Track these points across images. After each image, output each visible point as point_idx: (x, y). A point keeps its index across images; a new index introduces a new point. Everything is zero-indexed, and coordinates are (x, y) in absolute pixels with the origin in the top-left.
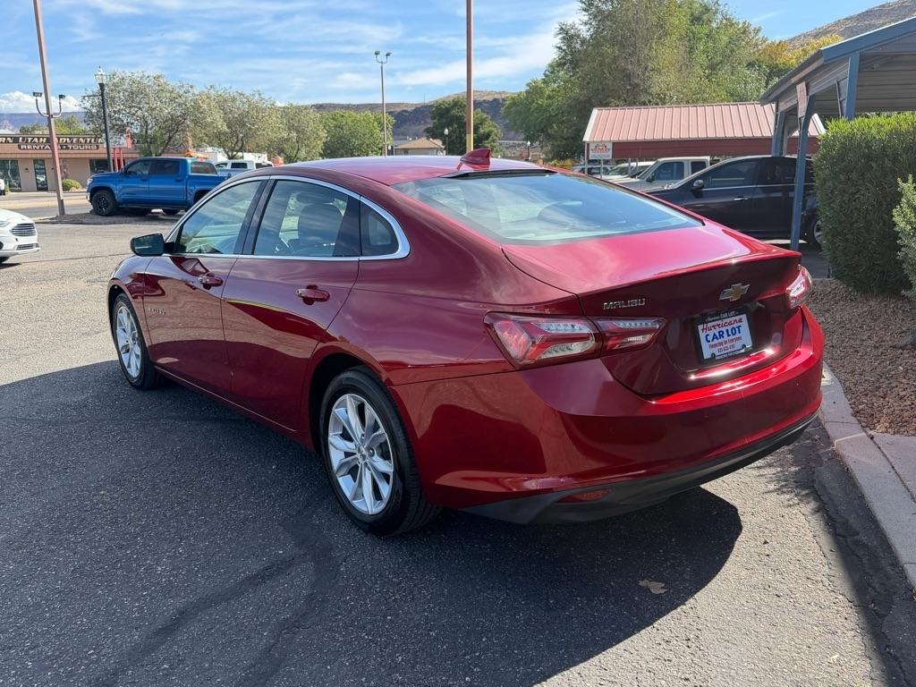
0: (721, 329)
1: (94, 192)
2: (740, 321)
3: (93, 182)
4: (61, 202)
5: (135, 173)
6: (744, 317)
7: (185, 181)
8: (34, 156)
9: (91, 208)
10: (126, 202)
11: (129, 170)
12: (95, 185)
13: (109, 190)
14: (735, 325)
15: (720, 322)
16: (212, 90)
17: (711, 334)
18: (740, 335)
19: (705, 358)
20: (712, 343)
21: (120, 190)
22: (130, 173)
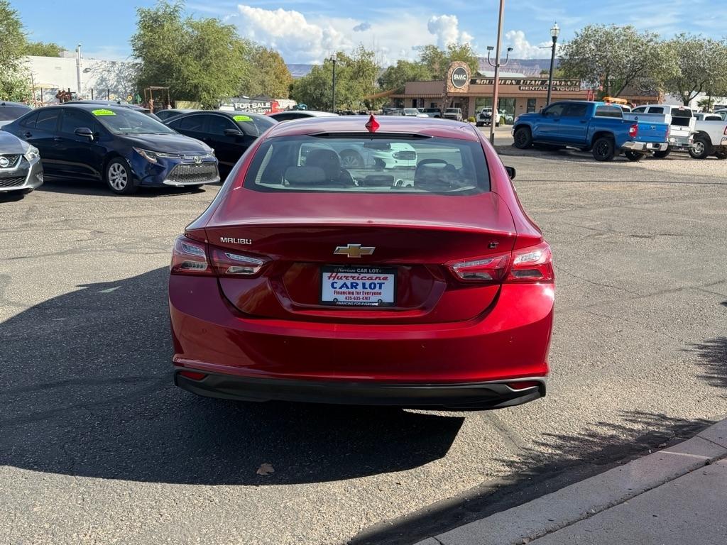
0: (356, 281)
1: (518, 128)
2: (385, 279)
3: (519, 120)
4: (492, 135)
5: (552, 114)
6: (391, 277)
7: (588, 122)
8: (529, 96)
9: (513, 142)
10: (540, 138)
11: (547, 111)
12: (521, 122)
13: (528, 127)
14: (376, 282)
15: (357, 275)
16: (681, 38)
17: (340, 283)
18: (379, 291)
19: (323, 300)
20: (338, 290)
21: (537, 129)
22: (547, 114)
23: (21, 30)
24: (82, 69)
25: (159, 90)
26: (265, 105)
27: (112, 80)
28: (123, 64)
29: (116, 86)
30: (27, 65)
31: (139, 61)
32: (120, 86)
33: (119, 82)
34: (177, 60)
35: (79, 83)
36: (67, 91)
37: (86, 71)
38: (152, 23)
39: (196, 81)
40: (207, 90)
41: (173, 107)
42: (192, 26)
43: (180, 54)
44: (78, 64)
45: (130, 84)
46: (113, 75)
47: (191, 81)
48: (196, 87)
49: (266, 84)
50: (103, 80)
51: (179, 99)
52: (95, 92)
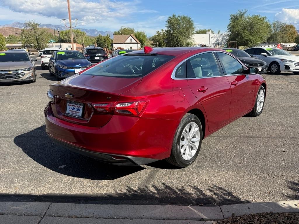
0: (74, 107)
6: (82, 107)
14: (79, 108)
15: (74, 105)
17: (71, 107)
18: (79, 112)
19: (66, 113)
23: (193, 26)
24: (211, 37)
25: (234, 43)
26: (274, 45)
27: (220, 40)
28: (224, 35)
29: (221, 42)
30: (193, 37)
31: (229, 33)
32: (223, 42)
33: (222, 41)
34: (241, 31)
35: (209, 42)
36: (204, 45)
37: (212, 38)
38: (235, 19)
39: (247, 39)
40: (251, 41)
41: (238, 48)
42: (249, 19)
43: (243, 29)
44: (210, 35)
45: (226, 41)
46: (221, 38)
47: (245, 39)
48: (247, 40)
49: (284, 37)
50: (217, 40)
51: (241, 45)
52: (214, 45)
